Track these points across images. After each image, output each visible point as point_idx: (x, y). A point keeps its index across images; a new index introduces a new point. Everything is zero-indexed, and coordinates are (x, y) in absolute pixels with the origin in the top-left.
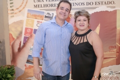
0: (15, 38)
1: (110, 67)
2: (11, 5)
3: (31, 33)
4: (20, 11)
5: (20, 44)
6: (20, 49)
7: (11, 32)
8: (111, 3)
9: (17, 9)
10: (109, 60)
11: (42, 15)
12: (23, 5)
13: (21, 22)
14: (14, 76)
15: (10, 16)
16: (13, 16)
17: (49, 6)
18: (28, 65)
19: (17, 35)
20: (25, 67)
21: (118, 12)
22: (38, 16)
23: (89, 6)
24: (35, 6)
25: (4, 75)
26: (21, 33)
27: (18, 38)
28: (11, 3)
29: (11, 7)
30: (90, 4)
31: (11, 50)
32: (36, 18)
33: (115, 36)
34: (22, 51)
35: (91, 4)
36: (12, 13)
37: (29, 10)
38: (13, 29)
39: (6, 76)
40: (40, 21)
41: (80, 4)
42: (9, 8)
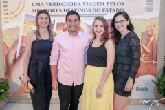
0: (10, 47)
2: (6, 8)
4: (16, 16)
6: (15, 61)
7: (4, 40)
9: (13, 13)
13: (16, 29)
14: (8, 91)
15: (3, 21)
16: (8, 22)
19: (12, 44)
23: (96, 13)
24: (34, 11)
26: (17, 41)
27: (13, 47)
28: (5, 6)
29: (5, 10)
30: (96, 10)
36: (6, 18)
37: (26, 15)
38: (7, 37)
41: (86, 10)
42: (3, 12)
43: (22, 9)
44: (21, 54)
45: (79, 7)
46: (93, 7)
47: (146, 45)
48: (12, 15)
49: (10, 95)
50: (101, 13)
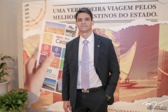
0: (30, 56)
2: (27, 16)
3: (49, 51)
4: (36, 24)
5: (35, 64)
6: (35, 70)
8: (151, 14)
9: (34, 20)
10: (148, 90)
11: (62, 28)
12: (41, 16)
13: (36, 37)
14: (26, 103)
15: (24, 28)
16: (28, 29)
17: (71, 17)
18: (44, 90)
19: (32, 53)
20: (40, 93)
21: (160, 26)
22: (58, 30)
23: (123, 18)
24: (55, 18)
25: (14, 101)
26: (37, 50)
27: (33, 56)
28: (27, 14)
29: (26, 18)
30: (123, 15)
31: (25, 70)
32: (55, 33)
33: (156, 58)
35: (126, 15)
36: (27, 26)
37: (47, 22)
38: (28, 45)
39: (17, 102)
40: (60, 36)
41: (111, 16)
42: (24, 20)
44: (40, 63)
45: (103, 12)
46: (119, 12)
48: (34, 23)
49: (29, 107)
50: (129, 18)
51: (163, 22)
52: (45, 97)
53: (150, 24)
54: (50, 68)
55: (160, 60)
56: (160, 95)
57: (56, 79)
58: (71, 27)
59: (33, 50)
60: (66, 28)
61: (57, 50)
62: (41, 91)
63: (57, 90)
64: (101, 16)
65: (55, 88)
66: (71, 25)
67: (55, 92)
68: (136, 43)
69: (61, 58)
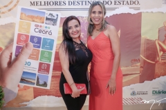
0: (3, 48)
1: (132, 86)
3: (26, 41)
4: (10, 10)
5: (11, 57)
6: (10, 64)
8: (134, 3)
9: (6, 6)
10: (131, 77)
11: (41, 15)
13: (11, 26)
14: (3, 101)
17: (52, 3)
18: (23, 85)
19: (6, 44)
20: (18, 89)
22: (37, 18)
24: (32, 4)
26: (12, 41)
27: (7, 47)
32: (33, 21)
33: (139, 46)
34: (13, 66)
35: (110, 3)
37: (22, 9)
40: (40, 24)
43: (18, 2)
44: (17, 56)
47: (164, 42)
48: (5, 10)
49: (5, 105)
50: (113, 6)
51: (145, 11)
52: (24, 93)
53: (133, 12)
54: (28, 60)
55: (142, 48)
56: (142, 81)
57: (36, 72)
58: (51, 15)
59: (6, 41)
60: (46, 15)
61: (36, 40)
62: (19, 86)
63: (38, 84)
64: (84, 3)
65: (35, 82)
66: (51, 12)
67: (35, 86)
68: (120, 31)
69: (41, 49)
